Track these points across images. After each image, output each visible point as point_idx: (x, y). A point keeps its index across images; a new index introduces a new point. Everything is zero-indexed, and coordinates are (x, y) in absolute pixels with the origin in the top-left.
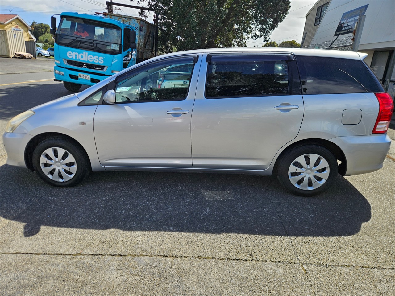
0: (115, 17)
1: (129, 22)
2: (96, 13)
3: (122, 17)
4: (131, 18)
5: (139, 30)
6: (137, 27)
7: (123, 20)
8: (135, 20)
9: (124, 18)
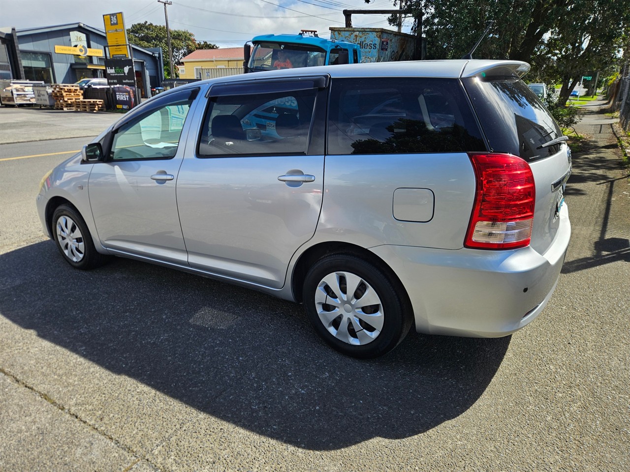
0: (346, 32)
1: (364, 37)
2: (302, 31)
3: (354, 31)
4: (368, 31)
5: (378, 47)
6: (376, 45)
7: (356, 35)
8: (373, 33)
9: (358, 32)
